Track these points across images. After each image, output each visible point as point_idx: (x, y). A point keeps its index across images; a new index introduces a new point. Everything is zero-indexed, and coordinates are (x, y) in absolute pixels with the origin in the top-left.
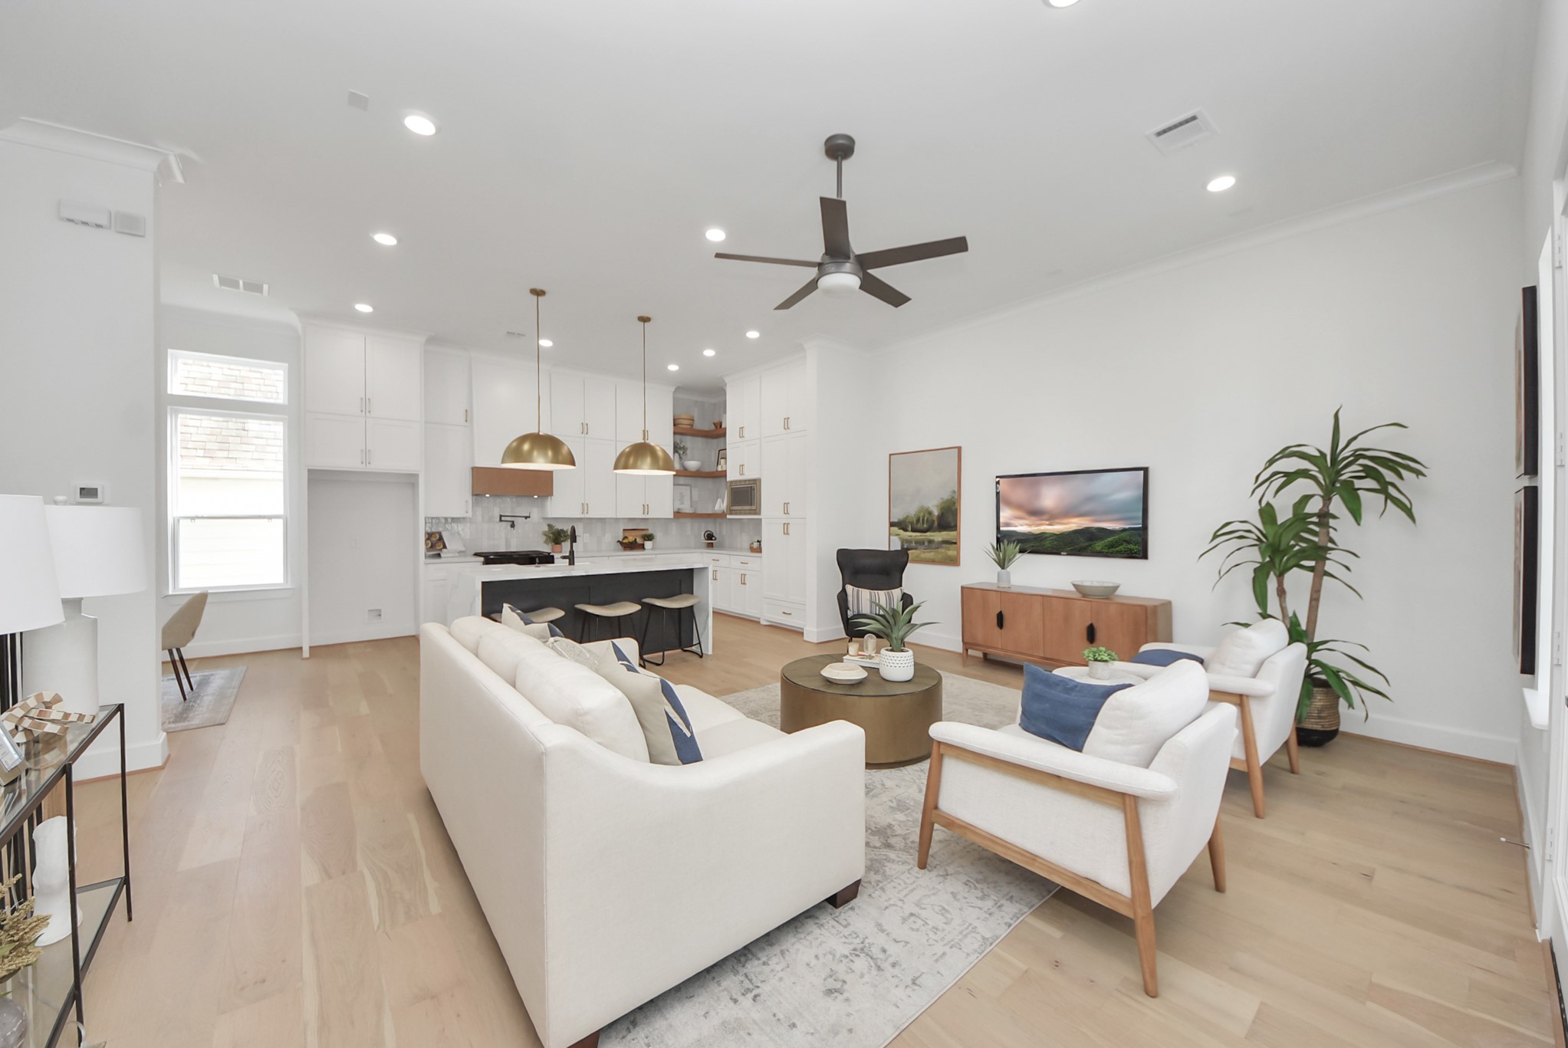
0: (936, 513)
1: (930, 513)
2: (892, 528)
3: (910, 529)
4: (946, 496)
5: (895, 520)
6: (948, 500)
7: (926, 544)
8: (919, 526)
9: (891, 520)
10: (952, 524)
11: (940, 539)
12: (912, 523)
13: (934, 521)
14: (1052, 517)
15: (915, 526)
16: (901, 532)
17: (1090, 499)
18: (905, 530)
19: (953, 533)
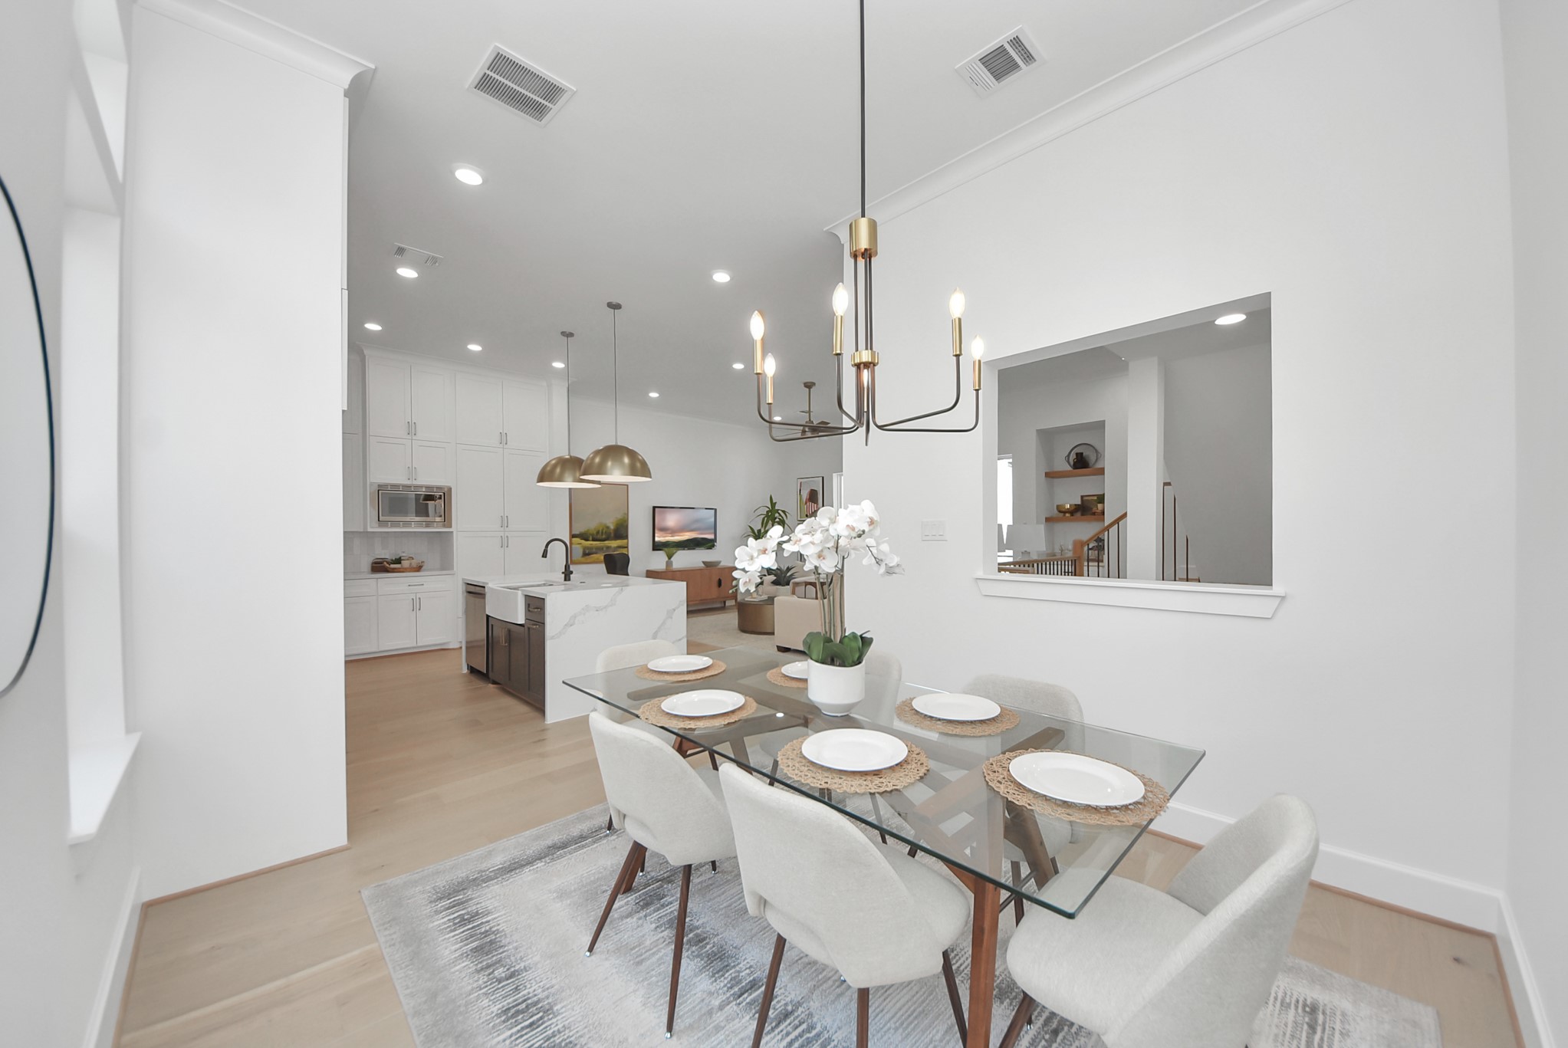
0: (612, 527)
1: (608, 527)
2: (574, 539)
3: (591, 539)
4: (619, 516)
5: (576, 532)
6: (620, 519)
7: (605, 549)
8: (599, 537)
9: (573, 533)
10: (625, 535)
11: (616, 545)
12: (592, 535)
13: (610, 533)
14: (673, 532)
15: (595, 537)
16: (583, 541)
17: (697, 521)
18: (587, 540)
19: (626, 541)
